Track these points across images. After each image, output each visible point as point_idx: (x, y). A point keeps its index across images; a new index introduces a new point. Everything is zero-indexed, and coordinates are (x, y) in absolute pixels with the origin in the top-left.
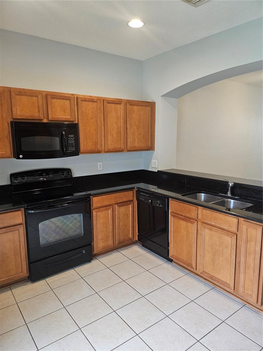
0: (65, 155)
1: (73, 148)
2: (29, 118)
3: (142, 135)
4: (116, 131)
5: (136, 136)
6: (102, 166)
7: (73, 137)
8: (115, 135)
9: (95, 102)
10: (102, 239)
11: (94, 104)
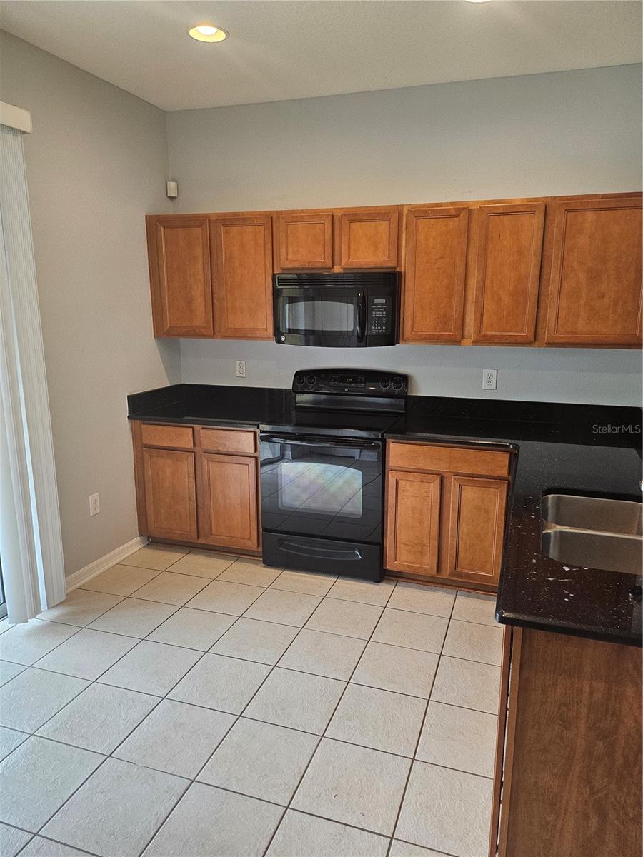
0: (362, 341)
1: (381, 329)
2: (306, 266)
3: (606, 300)
4: (511, 288)
5: (582, 302)
6: (494, 380)
7: (384, 304)
8: (505, 298)
9: (451, 217)
10: (407, 545)
11: (451, 223)
